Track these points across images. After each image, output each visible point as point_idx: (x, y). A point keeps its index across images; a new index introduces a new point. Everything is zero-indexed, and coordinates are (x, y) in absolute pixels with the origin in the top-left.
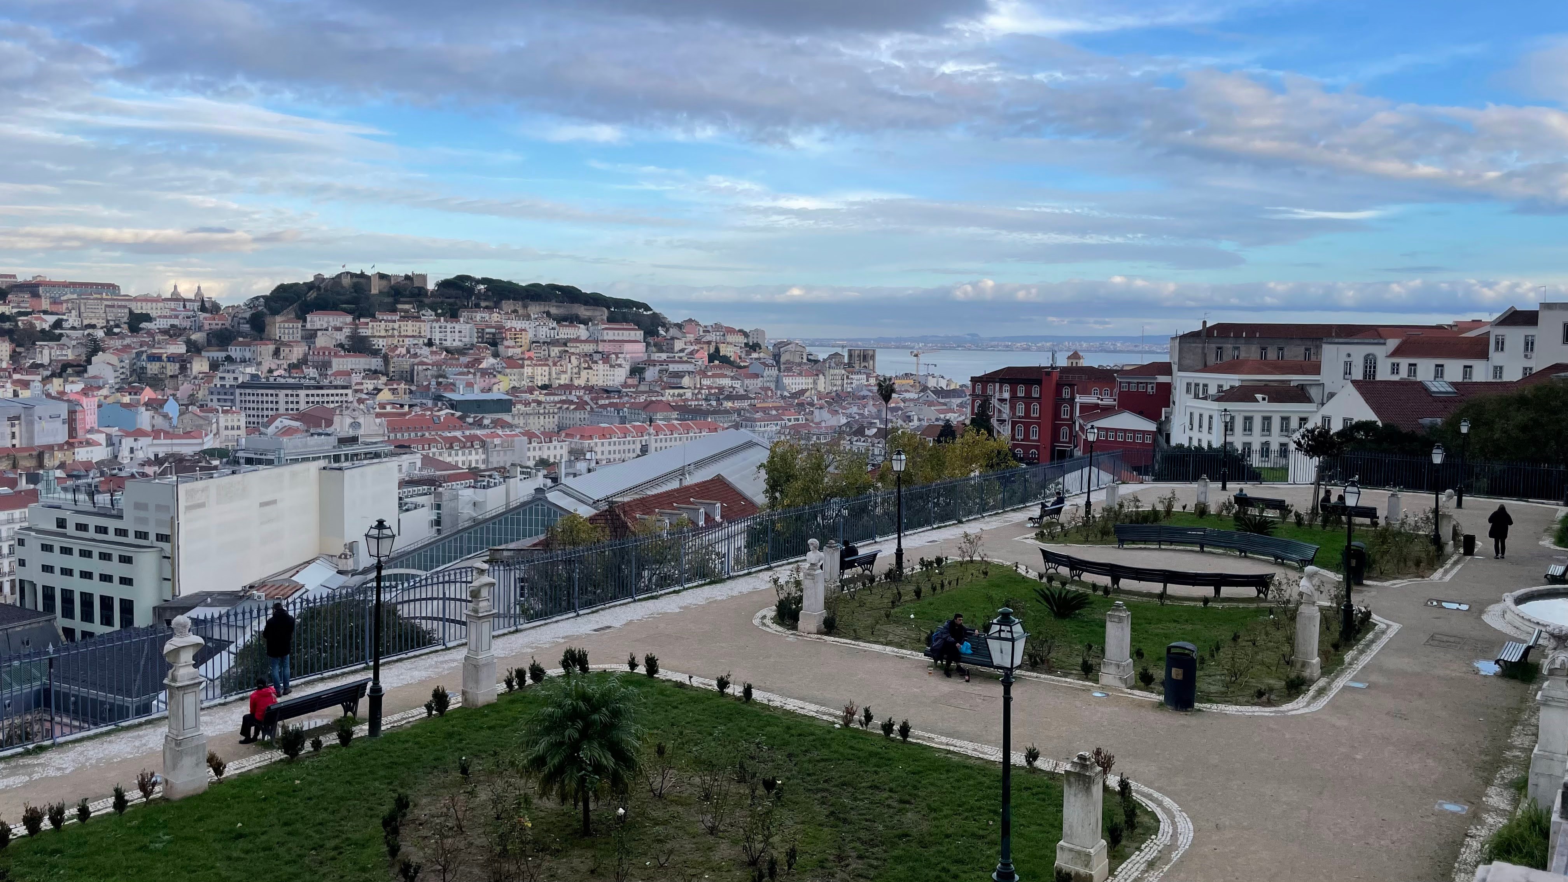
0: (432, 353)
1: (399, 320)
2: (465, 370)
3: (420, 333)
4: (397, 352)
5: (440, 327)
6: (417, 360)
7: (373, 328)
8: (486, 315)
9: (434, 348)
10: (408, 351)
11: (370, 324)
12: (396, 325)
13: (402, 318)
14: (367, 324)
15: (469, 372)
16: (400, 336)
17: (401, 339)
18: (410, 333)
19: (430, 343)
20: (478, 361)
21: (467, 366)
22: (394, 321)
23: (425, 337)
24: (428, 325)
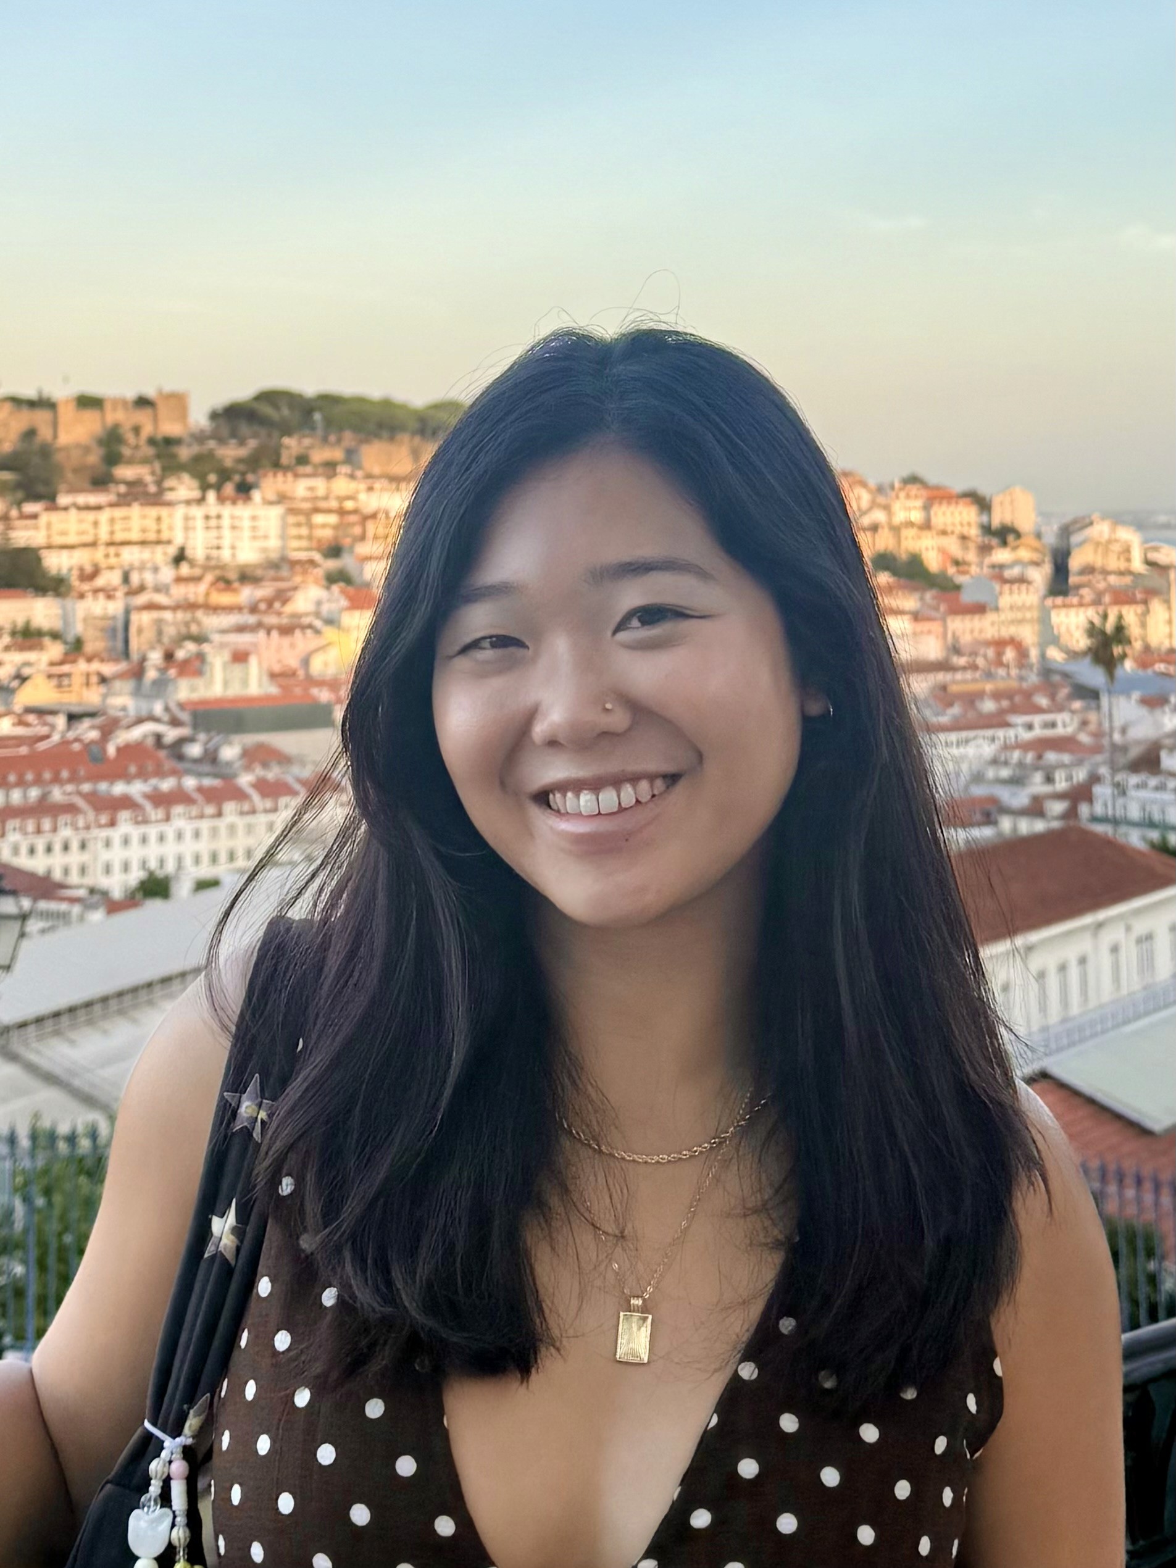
0: (179, 580)
1: (112, 505)
2: (252, 619)
3: (159, 531)
4: (100, 582)
5: (207, 517)
6: (142, 599)
7: (49, 526)
8: (320, 485)
9: (185, 569)
10: (126, 579)
11: (44, 518)
12: (104, 516)
13: (123, 501)
14: (35, 516)
15: (259, 625)
16: (111, 544)
17: (112, 550)
18: (135, 536)
19: (180, 558)
20: (283, 596)
21: (254, 609)
22: (98, 508)
23: (169, 542)
24: (180, 511)
